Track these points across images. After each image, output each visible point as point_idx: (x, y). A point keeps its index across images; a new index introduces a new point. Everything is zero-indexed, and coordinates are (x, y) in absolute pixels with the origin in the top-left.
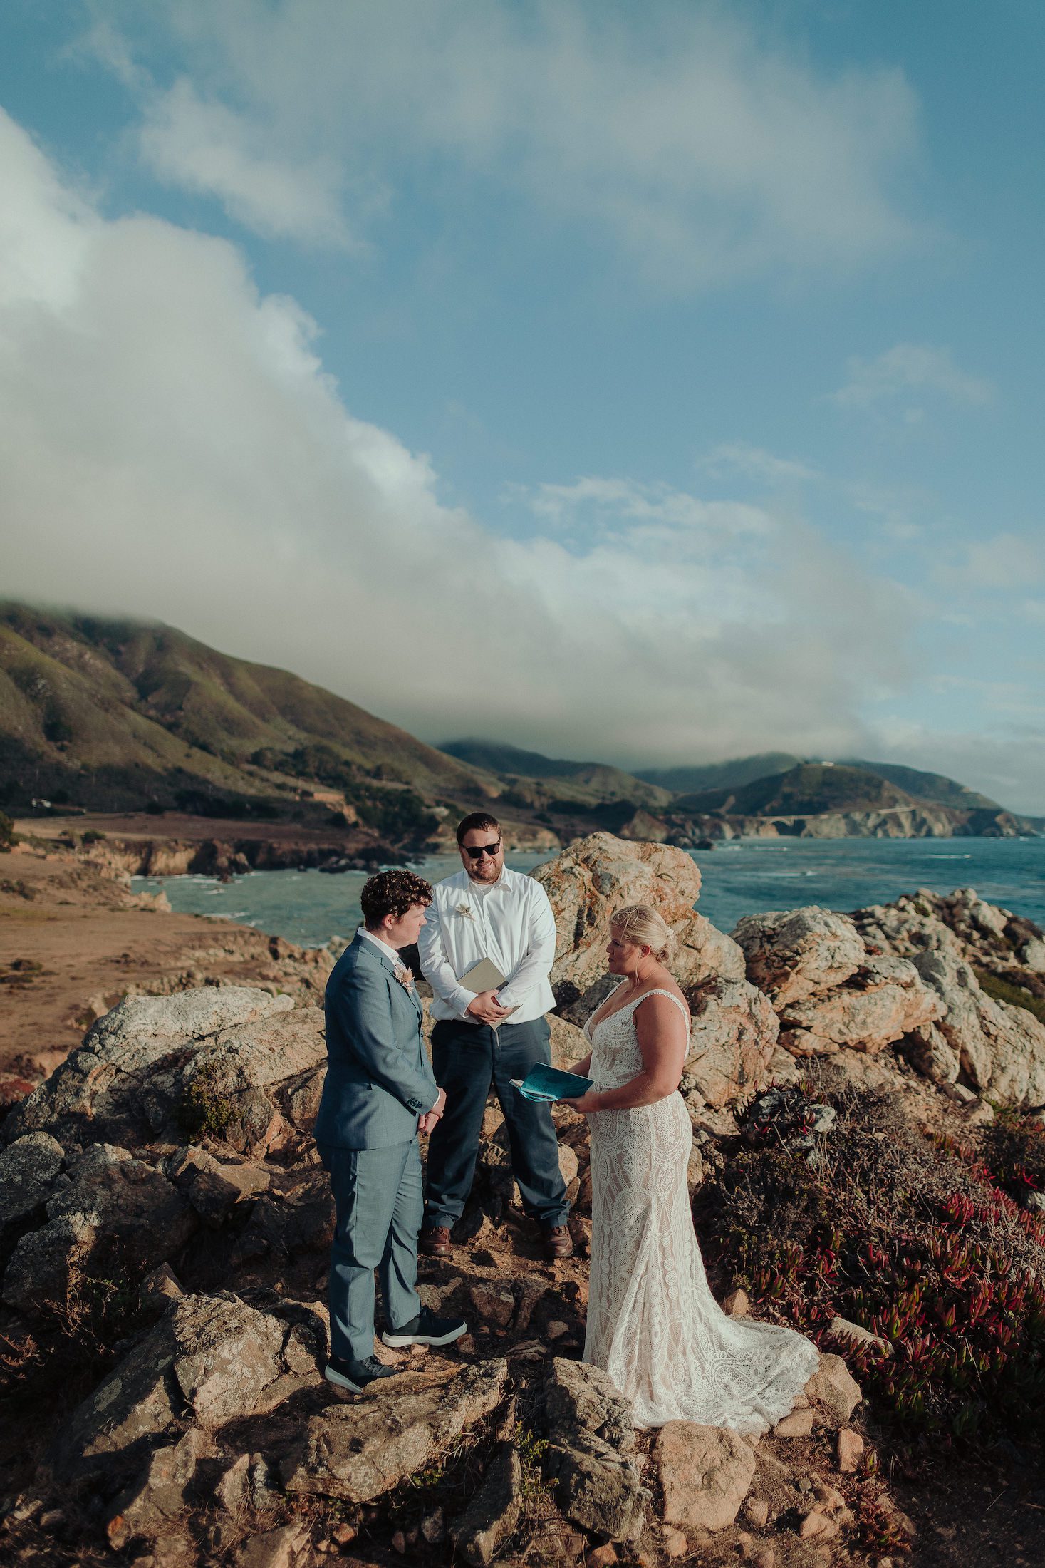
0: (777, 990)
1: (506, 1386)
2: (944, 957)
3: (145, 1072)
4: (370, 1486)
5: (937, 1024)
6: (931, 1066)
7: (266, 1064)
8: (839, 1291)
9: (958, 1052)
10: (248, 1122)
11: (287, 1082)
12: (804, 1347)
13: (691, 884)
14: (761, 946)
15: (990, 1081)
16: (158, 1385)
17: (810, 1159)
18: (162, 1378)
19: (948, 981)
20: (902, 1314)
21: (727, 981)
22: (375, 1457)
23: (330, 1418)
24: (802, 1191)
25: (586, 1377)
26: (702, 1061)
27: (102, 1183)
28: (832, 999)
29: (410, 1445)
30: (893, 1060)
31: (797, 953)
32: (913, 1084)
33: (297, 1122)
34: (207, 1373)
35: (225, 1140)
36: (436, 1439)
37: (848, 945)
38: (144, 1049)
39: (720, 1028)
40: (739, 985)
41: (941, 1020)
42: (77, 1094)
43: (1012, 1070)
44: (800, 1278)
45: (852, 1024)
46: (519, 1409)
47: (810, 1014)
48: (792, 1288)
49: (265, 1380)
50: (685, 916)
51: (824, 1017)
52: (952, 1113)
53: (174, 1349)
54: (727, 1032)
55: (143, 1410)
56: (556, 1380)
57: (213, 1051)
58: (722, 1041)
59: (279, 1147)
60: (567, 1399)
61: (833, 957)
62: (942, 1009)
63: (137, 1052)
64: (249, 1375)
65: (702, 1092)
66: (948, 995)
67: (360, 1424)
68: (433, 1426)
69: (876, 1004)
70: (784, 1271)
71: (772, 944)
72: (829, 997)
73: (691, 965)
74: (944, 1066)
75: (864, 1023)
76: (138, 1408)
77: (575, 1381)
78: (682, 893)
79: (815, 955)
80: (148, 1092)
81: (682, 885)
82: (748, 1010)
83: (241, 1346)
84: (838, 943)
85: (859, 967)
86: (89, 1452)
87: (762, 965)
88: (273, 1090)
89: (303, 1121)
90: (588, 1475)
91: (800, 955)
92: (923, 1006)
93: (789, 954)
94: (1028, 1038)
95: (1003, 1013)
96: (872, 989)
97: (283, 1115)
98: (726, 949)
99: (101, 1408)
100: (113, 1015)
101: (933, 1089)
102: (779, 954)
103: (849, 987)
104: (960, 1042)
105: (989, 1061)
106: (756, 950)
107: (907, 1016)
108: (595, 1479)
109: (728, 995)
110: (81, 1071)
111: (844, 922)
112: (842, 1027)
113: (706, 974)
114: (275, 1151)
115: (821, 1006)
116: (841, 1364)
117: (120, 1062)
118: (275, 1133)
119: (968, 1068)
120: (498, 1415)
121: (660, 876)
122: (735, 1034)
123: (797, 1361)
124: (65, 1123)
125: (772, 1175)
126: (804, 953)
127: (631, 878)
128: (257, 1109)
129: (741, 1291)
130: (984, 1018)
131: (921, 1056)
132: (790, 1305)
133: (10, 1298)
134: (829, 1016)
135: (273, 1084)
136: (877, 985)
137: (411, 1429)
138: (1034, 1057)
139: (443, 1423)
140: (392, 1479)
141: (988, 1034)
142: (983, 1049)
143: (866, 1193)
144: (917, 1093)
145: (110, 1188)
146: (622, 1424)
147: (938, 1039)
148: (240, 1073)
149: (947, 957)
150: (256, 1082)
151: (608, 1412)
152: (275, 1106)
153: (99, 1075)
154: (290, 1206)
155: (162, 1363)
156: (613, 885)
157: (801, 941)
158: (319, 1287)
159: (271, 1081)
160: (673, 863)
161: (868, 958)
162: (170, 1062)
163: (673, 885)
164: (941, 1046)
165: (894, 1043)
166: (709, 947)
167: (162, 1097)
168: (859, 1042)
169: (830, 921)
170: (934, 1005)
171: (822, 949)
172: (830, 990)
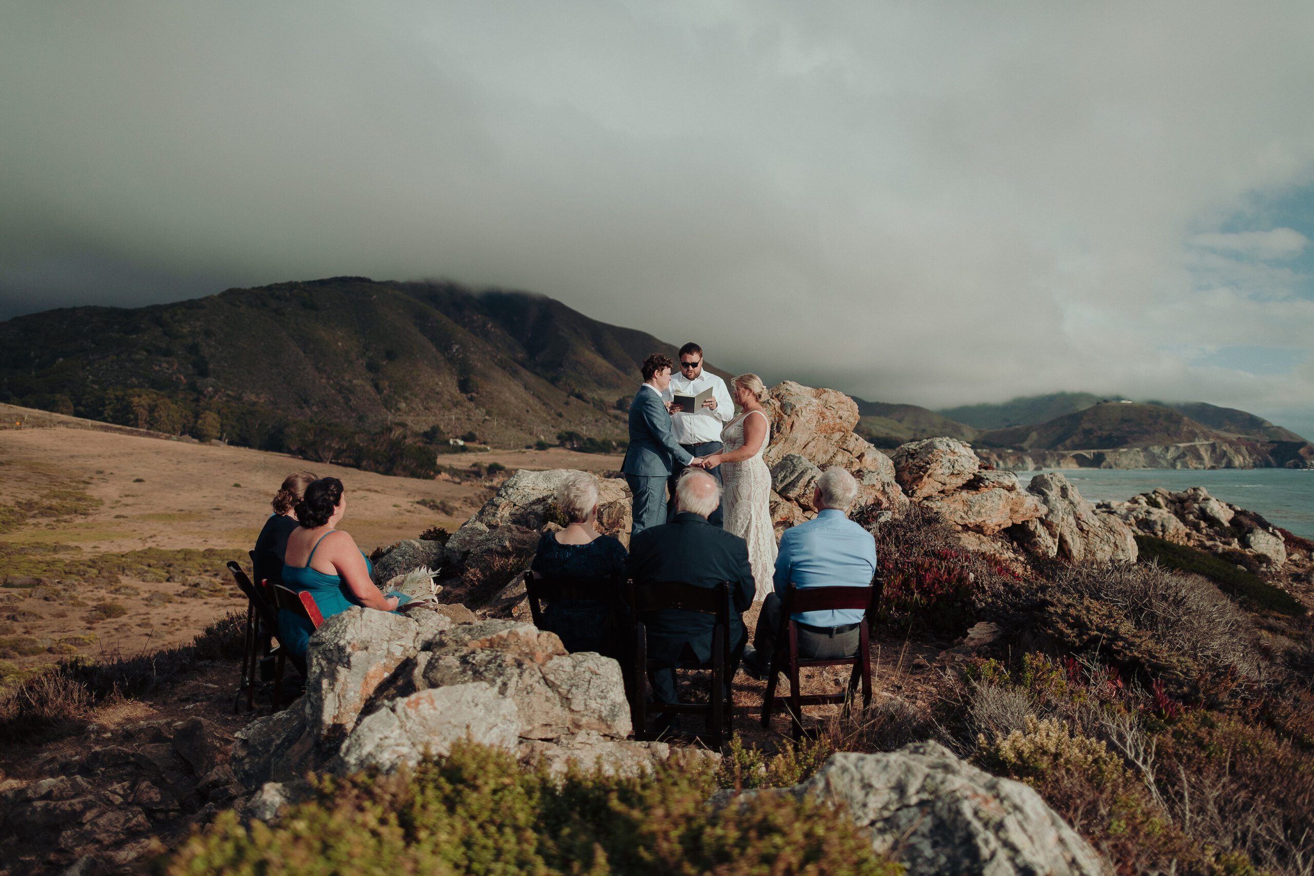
0: (915, 489)
3: (529, 506)
5: (1040, 519)
6: (1036, 548)
9: (1057, 540)
13: (850, 415)
14: (907, 461)
19: (1053, 494)
21: (869, 472)
28: (955, 495)
30: (1009, 544)
31: (928, 463)
37: (965, 460)
38: (528, 495)
41: (1043, 518)
42: (494, 516)
45: (970, 513)
47: (939, 504)
50: (840, 430)
51: (949, 507)
61: (953, 467)
62: (1044, 510)
63: (524, 496)
66: (1052, 502)
69: (987, 500)
71: (914, 459)
72: (953, 494)
73: (845, 461)
74: (1045, 548)
75: (979, 512)
78: (841, 418)
79: (940, 465)
80: (530, 513)
81: (840, 413)
82: (881, 488)
84: (956, 458)
85: (974, 474)
87: (907, 472)
89: (608, 524)
91: (930, 464)
92: (1026, 505)
93: (923, 464)
94: (1112, 533)
95: (1095, 517)
96: (984, 490)
98: (880, 460)
102: (918, 465)
103: (968, 489)
104: (1058, 532)
105: (1082, 547)
106: (903, 464)
107: (1014, 511)
109: (868, 478)
110: (496, 506)
111: (964, 446)
112: (963, 515)
113: (857, 468)
115: (946, 499)
117: (516, 501)
119: (1064, 549)
121: (826, 407)
126: (932, 463)
127: (804, 405)
130: (1079, 519)
131: (1029, 542)
134: (953, 506)
136: (986, 487)
141: (1082, 530)
142: (1078, 540)
147: (1041, 530)
153: (505, 507)
156: (792, 409)
157: (930, 456)
160: (836, 400)
161: (982, 470)
162: (539, 501)
163: (833, 412)
164: (1043, 535)
165: (1006, 530)
166: (868, 459)
167: (536, 514)
168: (977, 526)
169: (951, 444)
170: (1036, 506)
171: (945, 461)
172: (954, 490)
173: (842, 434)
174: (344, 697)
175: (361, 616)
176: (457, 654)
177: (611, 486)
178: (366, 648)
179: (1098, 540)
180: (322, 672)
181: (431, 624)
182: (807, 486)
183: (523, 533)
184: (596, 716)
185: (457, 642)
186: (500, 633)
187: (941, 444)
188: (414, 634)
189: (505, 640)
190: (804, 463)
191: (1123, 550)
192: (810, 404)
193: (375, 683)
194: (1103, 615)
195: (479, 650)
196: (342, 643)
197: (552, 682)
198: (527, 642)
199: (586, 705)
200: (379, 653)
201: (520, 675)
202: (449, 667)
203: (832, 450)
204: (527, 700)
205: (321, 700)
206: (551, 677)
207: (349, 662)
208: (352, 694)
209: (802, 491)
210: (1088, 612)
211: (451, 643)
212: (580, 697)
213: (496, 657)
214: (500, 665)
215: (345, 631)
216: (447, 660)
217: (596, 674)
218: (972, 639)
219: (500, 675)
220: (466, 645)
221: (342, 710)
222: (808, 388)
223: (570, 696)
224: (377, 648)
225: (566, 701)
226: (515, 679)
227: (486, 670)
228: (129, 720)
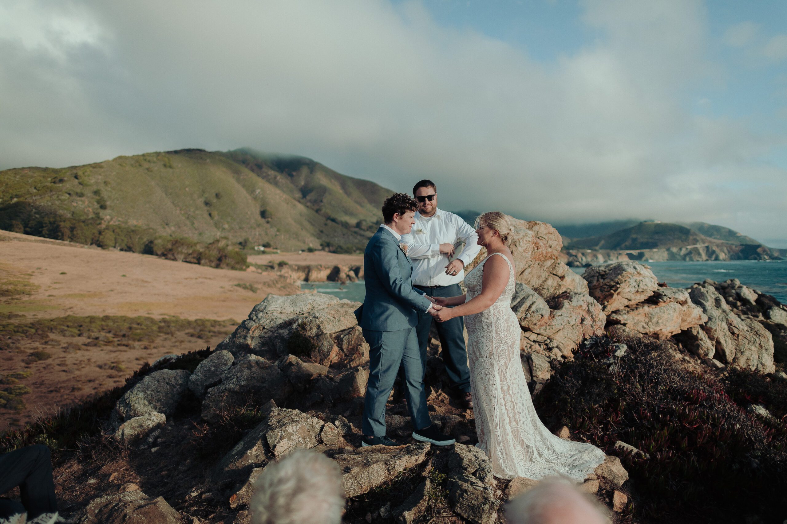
0: (606, 303)
1: (428, 454)
2: (707, 291)
3: (276, 329)
4: (354, 490)
5: (701, 326)
6: (698, 349)
7: (331, 324)
8: (621, 430)
9: (714, 343)
10: (322, 350)
11: (341, 333)
12: (596, 452)
13: (555, 243)
15: (734, 359)
16: (259, 443)
17: (610, 368)
18: (260, 440)
19: (709, 304)
20: (656, 441)
21: (576, 294)
22: (356, 475)
23: (337, 459)
24: (602, 379)
25: (470, 450)
26: (560, 333)
27: (247, 367)
28: (638, 309)
29: (375, 472)
30: (676, 346)
31: (618, 283)
32: (687, 358)
33: (345, 350)
34: (281, 438)
35: (311, 358)
36: (389, 471)
37: (647, 280)
38: (276, 318)
39: (571, 316)
40: (582, 295)
41: (704, 324)
42: (245, 339)
43: (747, 353)
44: (600, 423)
45: (650, 323)
46: (434, 464)
47: (625, 317)
48: (595, 427)
50: (551, 258)
51: (633, 319)
52: (709, 373)
53: (267, 428)
54: (575, 319)
55: (251, 453)
56: (454, 451)
57: (306, 318)
58: (572, 323)
59: (336, 361)
60: (458, 459)
61: (638, 286)
62: (705, 318)
63: (272, 320)
64: (302, 442)
65: (560, 350)
66: (709, 311)
67: (351, 462)
68: (386, 464)
69: (664, 312)
70: (590, 418)
71: (604, 279)
72: (637, 308)
73: (555, 284)
74: (706, 349)
75: (657, 323)
76: (249, 452)
77: (464, 451)
78: (551, 247)
79: (628, 284)
81: (550, 242)
82: (587, 308)
83: (298, 428)
84: (641, 278)
85: (654, 292)
86: (226, 469)
87: (598, 290)
88: (334, 336)
89: (348, 350)
90: (466, 491)
91: (619, 284)
92: (693, 316)
93: (613, 283)
94: (758, 336)
95: (743, 323)
96: (662, 304)
97: (338, 347)
98: (577, 281)
99: (233, 453)
100: (262, 303)
101: (699, 361)
102: (608, 284)
103: (648, 303)
104: (716, 336)
105: (734, 348)
107: (683, 321)
108: (469, 493)
109: (576, 300)
110: (247, 328)
111: (645, 268)
112: (644, 325)
113: (564, 290)
114: (335, 363)
115: (631, 312)
116: (618, 461)
117: (265, 324)
118: (334, 355)
119: (721, 351)
120: (424, 465)
121: (538, 238)
122: (579, 321)
123: (592, 458)
124: (239, 351)
125: (585, 370)
126: (621, 283)
127: (521, 236)
128: (326, 344)
129: (565, 427)
130: (731, 324)
131: (692, 345)
132: (592, 435)
133: (205, 416)
134: (636, 318)
135: (334, 333)
136: (665, 302)
137: (375, 464)
138: (760, 346)
139: (392, 463)
140: (366, 488)
141: (733, 333)
142: (730, 342)
143: (642, 386)
144: (689, 362)
145: (251, 369)
146: (486, 470)
148: (318, 327)
149: (709, 291)
150: (325, 331)
151: (479, 465)
152: (335, 343)
153: (255, 330)
154: (335, 382)
155: (261, 434)
157: (620, 277)
158: (345, 415)
159: (333, 331)
160: (545, 232)
161: (660, 288)
163: (544, 241)
164: (704, 339)
165: (675, 336)
166: (568, 279)
167: (283, 339)
168: (655, 334)
169: (637, 266)
170: (700, 316)
171: (632, 281)
172: (637, 305)
173: (553, 261)
179: (746, 342)
182: (528, 310)
183: (262, 368)
187: (629, 266)
190: (525, 289)
191: (766, 350)
192: (525, 235)
203: (544, 275)
209: (524, 315)
222: (522, 221)
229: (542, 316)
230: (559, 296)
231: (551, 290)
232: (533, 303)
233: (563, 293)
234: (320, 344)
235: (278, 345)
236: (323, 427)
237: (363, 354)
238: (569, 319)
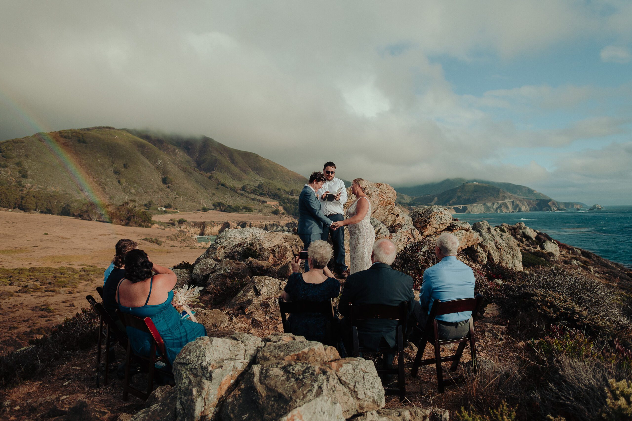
0: (423, 231)
2: (483, 224)
3: (233, 248)
5: (479, 244)
6: (478, 258)
7: (267, 243)
9: (487, 254)
10: (264, 256)
11: (273, 248)
13: (393, 195)
14: (418, 218)
15: (499, 263)
17: (418, 257)
19: (484, 231)
21: (405, 224)
30: (465, 256)
31: (429, 219)
32: (471, 263)
33: (277, 257)
34: (263, 286)
37: (446, 216)
38: (232, 242)
39: (402, 237)
40: (408, 225)
41: (481, 243)
42: (214, 254)
43: (506, 260)
47: (434, 239)
49: (276, 290)
50: (390, 204)
54: (404, 239)
57: (251, 241)
58: (403, 241)
59: (272, 263)
61: (441, 220)
62: (481, 239)
63: (230, 243)
66: (484, 235)
71: (422, 217)
73: (393, 219)
74: (482, 258)
78: (390, 198)
79: (435, 219)
80: (234, 252)
81: (390, 195)
82: (411, 233)
83: (269, 283)
84: (442, 216)
85: (450, 224)
86: (237, 302)
87: (418, 223)
88: (270, 249)
92: (474, 238)
93: (427, 219)
94: (511, 249)
95: (503, 242)
96: (455, 231)
97: (273, 255)
98: (406, 218)
101: (478, 265)
102: (424, 219)
103: (447, 230)
104: (487, 250)
105: (498, 257)
106: (416, 219)
107: (468, 241)
109: (404, 228)
110: (215, 248)
111: (445, 210)
113: (398, 222)
117: (226, 245)
118: (271, 259)
119: (490, 259)
121: (383, 193)
122: (406, 239)
126: (431, 219)
128: (266, 253)
130: (496, 243)
131: (474, 255)
136: (456, 229)
138: (514, 255)
141: (498, 248)
142: (496, 253)
148: (260, 245)
150: (264, 247)
152: (270, 253)
153: (220, 249)
155: (252, 286)
157: (430, 215)
159: (269, 247)
160: (387, 189)
161: (454, 221)
162: (240, 245)
163: (386, 194)
164: (481, 252)
165: (464, 250)
166: (401, 217)
167: (239, 253)
169: (440, 209)
170: (478, 238)
171: (437, 217)
172: (441, 231)
173: (391, 206)
174: (208, 399)
175: (211, 343)
176: (279, 366)
177: (277, 236)
178: (221, 367)
179: (505, 253)
180: (190, 382)
181: (251, 343)
183: (237, 264)
184: (371, 400)
185: (275, 357)
186: (304, 350)
187: (436, 208)
188: (244, 352)
189: (307, 354)
190: (376, 221)
191: (517, 257)
192: (376, 191)
193: (225, 387)
194: (563, 300)
195: (293, 363)
196: (204, 364)
197: (344, 381)
198: (320, 354)
199: (365, 394)
200: (229, 368)
201: (328, 379)
202: (277, 376)
203: (386, 214)
204: (334, 396)
205: (193, 402)
206: (343, 379)
207: (211, 376)
208: (212, 396)
210: (555, 299)
211: (271, 358)
212: (361, 390)
213: (308, 368)
214: (312, 374)
215: (204, 356)
216: (274, 371)
217: (366, 372)
218: (488, 313)
219: (315, 381)
220: (283, 359)
221: (206, 407)
222: (373, 183)
223: (356, 390)
224: (228, 366)
225: (354, 393)
226: (325, 383)
227: (304, 378)
228: (28, 395)
229: (385, 236)
230: (395, 226)
231: (391, 223)
232: (380, 229)
233: (398, 224)
234: (262, 253)
235: (236, 256)
236: (280, 283)
237: (288, 258)
238: (401, 239)
